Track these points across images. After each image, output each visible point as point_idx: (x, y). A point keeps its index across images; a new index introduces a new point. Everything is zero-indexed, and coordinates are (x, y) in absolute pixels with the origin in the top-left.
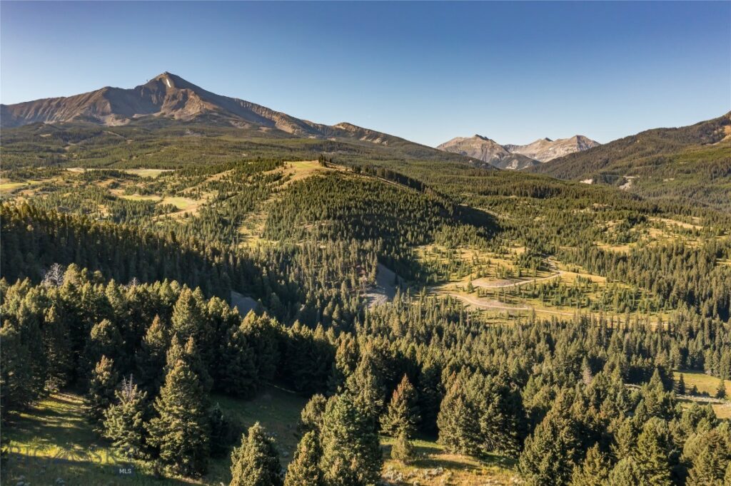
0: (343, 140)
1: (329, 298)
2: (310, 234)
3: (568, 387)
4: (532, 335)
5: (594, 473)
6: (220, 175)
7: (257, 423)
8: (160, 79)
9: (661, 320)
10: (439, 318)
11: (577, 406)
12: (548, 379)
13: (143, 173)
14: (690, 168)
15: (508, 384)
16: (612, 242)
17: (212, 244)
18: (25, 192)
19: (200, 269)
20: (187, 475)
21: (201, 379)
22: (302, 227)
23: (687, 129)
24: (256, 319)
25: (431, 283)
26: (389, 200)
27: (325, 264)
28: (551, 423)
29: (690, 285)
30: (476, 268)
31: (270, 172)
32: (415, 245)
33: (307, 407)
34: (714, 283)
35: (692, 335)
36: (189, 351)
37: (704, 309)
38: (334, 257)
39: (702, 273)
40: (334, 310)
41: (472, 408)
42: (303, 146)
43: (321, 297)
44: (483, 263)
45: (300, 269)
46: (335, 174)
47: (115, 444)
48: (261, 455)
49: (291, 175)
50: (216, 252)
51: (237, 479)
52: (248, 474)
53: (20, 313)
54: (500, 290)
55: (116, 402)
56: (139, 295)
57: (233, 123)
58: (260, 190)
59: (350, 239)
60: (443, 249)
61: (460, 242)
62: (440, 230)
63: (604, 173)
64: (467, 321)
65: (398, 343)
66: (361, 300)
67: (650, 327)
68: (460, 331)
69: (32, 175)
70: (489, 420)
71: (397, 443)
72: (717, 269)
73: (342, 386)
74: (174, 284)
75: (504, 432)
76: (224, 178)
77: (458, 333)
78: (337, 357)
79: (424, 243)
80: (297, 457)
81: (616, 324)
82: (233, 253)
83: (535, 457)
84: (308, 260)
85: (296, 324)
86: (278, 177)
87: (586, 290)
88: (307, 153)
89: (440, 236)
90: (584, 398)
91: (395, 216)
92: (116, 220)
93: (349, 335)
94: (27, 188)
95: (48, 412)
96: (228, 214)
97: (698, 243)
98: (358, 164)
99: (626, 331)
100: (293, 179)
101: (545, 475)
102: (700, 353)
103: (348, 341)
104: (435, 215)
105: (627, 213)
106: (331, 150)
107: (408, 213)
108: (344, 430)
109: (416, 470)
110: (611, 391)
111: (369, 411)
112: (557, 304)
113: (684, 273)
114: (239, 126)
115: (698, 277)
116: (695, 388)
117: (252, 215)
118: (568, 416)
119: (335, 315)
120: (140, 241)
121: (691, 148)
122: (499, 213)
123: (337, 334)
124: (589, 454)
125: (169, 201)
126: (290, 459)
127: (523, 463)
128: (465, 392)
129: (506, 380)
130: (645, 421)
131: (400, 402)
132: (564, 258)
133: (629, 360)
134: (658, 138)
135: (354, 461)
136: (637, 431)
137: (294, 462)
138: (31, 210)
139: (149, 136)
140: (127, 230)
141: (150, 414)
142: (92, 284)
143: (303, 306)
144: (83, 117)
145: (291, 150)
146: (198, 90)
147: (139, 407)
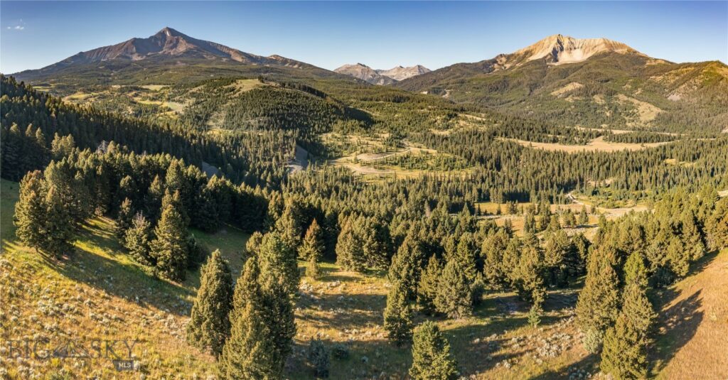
0: (274, 66)
1: (265, 168)
2: (252, 126)
3: (417, 220)
4: (395, 189)
5: (433, 273)
6: (196, 89)
7: (218, 250)
8: (163, 31)
9: (467, 174)
10: (336, 180)
11: (423, 232)
12: (405, 216)
13: (152, 87)
14: (478, 86)
15: (381, 221)
16: (439, 129)
17: (191, 131)
18: (90, 99)
19: (183, 147)
20: (173, 280)
21: (183, 218)
22: (247, 122)
23: (475, 64)
24: (217, 181)
25: (331, 158)
26: (304, 104)
27: (262, 145)
28: (407, 245)
29: (481, 152)
30: (359, 147)
31: (228, 86)
32: (320, 133)
33: (250, 240)
34: (493, 150)
35: (483, 181)
36: (175, 199)
37: (489, 165)
38: (268, 141)
39: (487, 145)
40: (267, 175)
41: (358, 239)
42: (248, 70)
43: (260, 167)
44: (364, 144)
45: (246, 149)
46: (269, 87)
47: (131, 253)
48: (220, 271)
49: (241, 88)
50: (193, 137)
51: (204, 286)
52: (211, 284)
53: (84, 168)
54: (374, 161)
55: (133, 226)
56: (147, 161)
57: (205, 56)
58: (221, 98)
59: (278, 129)
60: (338, 135)
61: (349, 130)
62: (336, 123)
63: (434, 88)
64: (354, 181)
65: (309, 197)
66: (285, 169)
67: (462, 178)
68: (349, 189)
69: (94, 90)
70: (369, 247)
71: (309, 265)
72: (494, 142)
73: (273, 226)
74: (168, 156)
75: (378, 254)
76: (199, 90)
77: (349, 190)
78: (269, 207)
79: (326, 132)
80: (243, 275)
81: (443, 178)
82: (204, 137)
83: (398, 268)
84: (251, 143)
85: (243, 185)
86: (233, 90)
87: (426, 158)
88: (252, 74)
89: (335, 127)
90: (426, 226)
91: (307, 114)
92: (136, 116)
93: (277, 192)
94: (91, 97)
95: (96, 227)
96: (201, 113)
97: (483, 128)
98: (283, 81)
99: (449, 182)
100: (242, 90)
101: (405, 279)
102: (488, 191)
103: (277, 197)
104: (333, 113)
105: (447, 111)
106: (266, 72)
107: (315, 113)
108: (275, 257)
109: (322, 283)
110: (442, 220)
111: (291, 244)
112: (409, 168)
113: (478, 145)
114: (209, 58)
115: (485, 148)
116: (486, 211)
117: (216, 114)
118: (417, 239)
119: (268, 179)
120: (149, 129)
121: (479, 75)
122: (373, 112)
123: (269, 192)
124: (430, 261)
125: (166, 104)
126: (238, 275)
127: (391, 274)
128: (354, 229)
129: (379, 219)
130: (461, 235)
131: (311, 237)
132: (412, 140)
133: (451, 199)
134: (461, 68)
135: (281, 278)
136: (456, 242)
137: (241, 278)
138: (93, 109)
139: (156, 65)
140: (142, 122)
141: (152, 237)
142: (122, 154)
143: (248, 173)
144: (121, 56)
145: (241, 72)
146: (185, 37)
147: (145, 231)
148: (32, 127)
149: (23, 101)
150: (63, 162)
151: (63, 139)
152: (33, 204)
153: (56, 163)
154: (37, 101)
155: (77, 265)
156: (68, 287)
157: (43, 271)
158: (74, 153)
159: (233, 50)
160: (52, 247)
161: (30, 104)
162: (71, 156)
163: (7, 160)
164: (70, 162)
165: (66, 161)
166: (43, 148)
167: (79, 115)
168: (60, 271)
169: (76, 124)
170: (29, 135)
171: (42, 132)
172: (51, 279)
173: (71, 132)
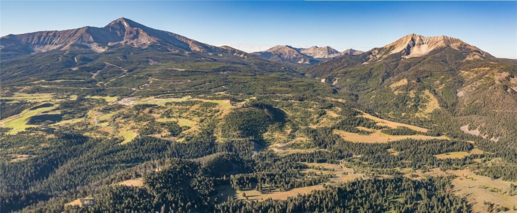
2: (235, 136)
14: (355, 76)
16: (314, 123)
22: (232, 134)
25: (267, 146)
27: (241, 145)
30: (277, 140)
32: (262, 133)
38: (243, 143)
44: (279, 138)
46: (237, 109)
49: (222, 110)
54: (282, 146)
57: (169, 49)
59: (246, 137)
60: (270, 134)
61: (274, 130)
62: (269, 126)
63: (329, 77)
64: (275, 156)
84: (236, 144)
86: (218, 111)
87: (301, 143)
89: (268, 129)
91: (256, 124)
107: (260, 122)
112: (294, 149)
117: (216, 129)
122: (287, 111)
134: (349, 59)
159: (190, 40)
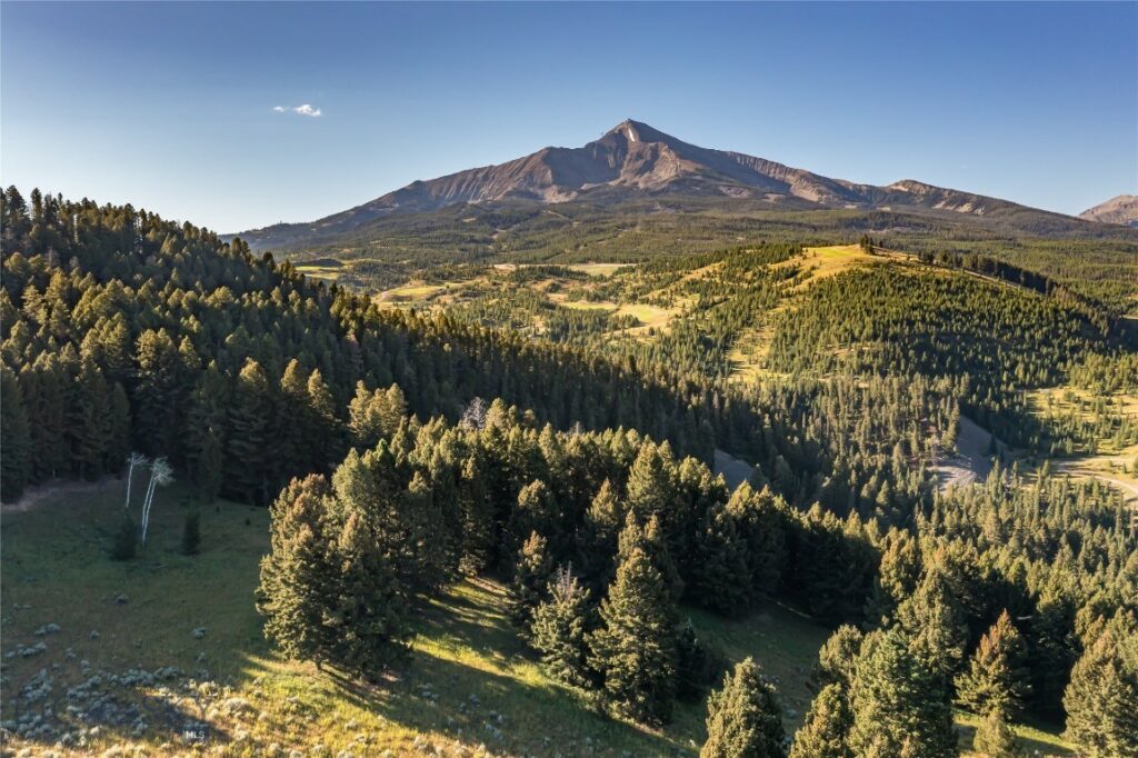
0: (902, 209)
1: (872, 469)
2: (842, 364)
6: (703, 271)
7: (749, 659)
8: (620, 131)
10: (1074, 517)
13: (594, 269)
17: (688, 375)
18: (443, 299)
19: (669, 413)
20: (642, 720)
21: (667, 581)
22: (829, 353)
24: (751, 496)
25: (1060, 455)
26: (985, 309)
27: (866, 413)
31: (780, 265)
32: (1031, 387)
33: (830, 643)
36: (650, 536)
38: (883, 403)
40: (879, 490)
42: (834, 223)
43: (859, 467)
45: (824, 420)
46: (888, 265)
47: (546, 659)
48: (754, 708)
49: (813, 268)
50: (693, 389)
51: (716, 740)
52: (732, 735)
53: (432, 463)
55: (549, 599)
56: (583, 447)
57: (724, 190)
58: (764, 292)
59: (912, 374)
60: (1085, 395)
62: (1081, 361)
65: (992, 553)
66: (927, 475)
68: (1115, 544)
69: (451, 275)
71: (985, 726)
73: (890, 616)
74: (631, 435)
76: (709, 274)
77: (1111, 547)
78: (883, 567)
79: (1045, 385)
80: (811, 722)
82: (719, 390)
84: (837, 406)
85: (815, 508)
86: (794, 273)
88: (842, 233)
91: (995, 335)
92: (555, 337)
93: (904, 534)
94: (444, 293)
95: (463, 602)
96: (713, 331)
98: (929, 249)
100: (818, 274)
103: (902, 544)
104: (1077, 334)
106: (882, 226)
108: (892, 690)
111: (936, 664)
114: (733, 194)
117: (749, 333)
119: (881, 498)
120: (586, 368)
123: (883, 530)
125: (628, 310)
126: (799, 721)
128: (1122, 655)
131: (994, 656)
135: (906, 743)
137: (805, 729)
138: (450, 323)
139: (602, 215)
140: (569, 352)
141: (593, 622)
142: (522, 429)
143: (828, 480)
144: (516, 192)
145: (815, 228)
146: (673, 144)
147: (577, 610)
148: (297, 366)
149: (274, 304)
150: (379, 452)
151: (377, 397)
152: (307, 557)
153: (361, 454)
154: (309, 302)
155: (418, 692)
156: (398, 744)
157: (336, 714)
158: (405, 428)
159: (794, 172)
160: (356, 656)
161: (291, 312)
162: (398, 437)
163: (237, 453)
164: (397, 450)
165: (385, 448)
166: (326, 419)
167: (415, 337)
168: (376, 709)
169: (409, 359)
170: (291, 389)
171: (323, 381)
172: (355, 729)
173: (398, 379)
